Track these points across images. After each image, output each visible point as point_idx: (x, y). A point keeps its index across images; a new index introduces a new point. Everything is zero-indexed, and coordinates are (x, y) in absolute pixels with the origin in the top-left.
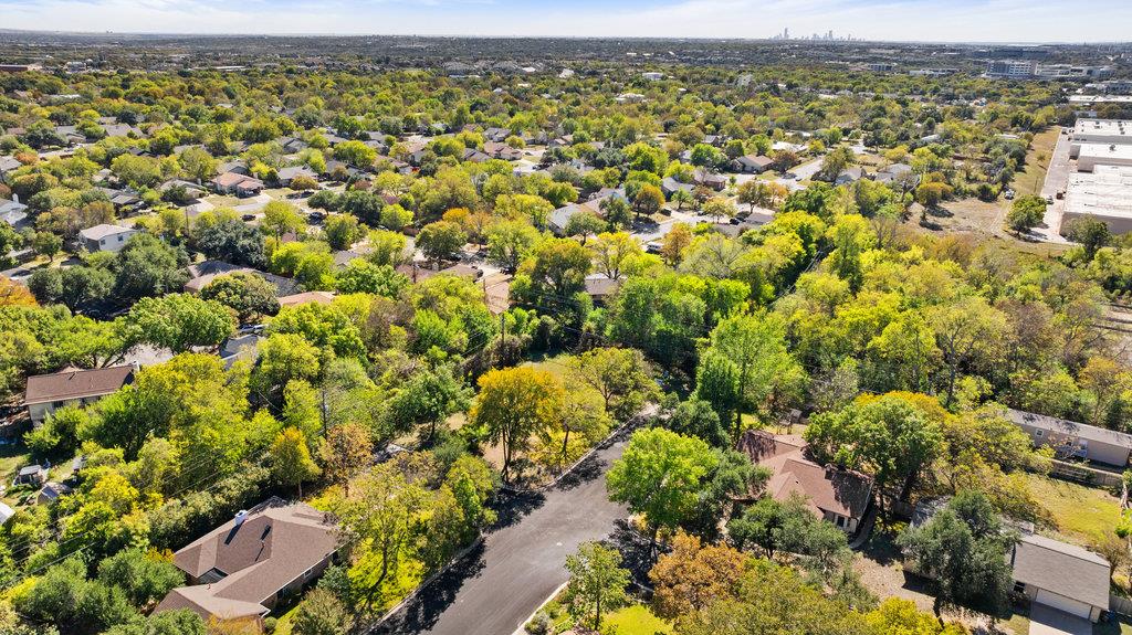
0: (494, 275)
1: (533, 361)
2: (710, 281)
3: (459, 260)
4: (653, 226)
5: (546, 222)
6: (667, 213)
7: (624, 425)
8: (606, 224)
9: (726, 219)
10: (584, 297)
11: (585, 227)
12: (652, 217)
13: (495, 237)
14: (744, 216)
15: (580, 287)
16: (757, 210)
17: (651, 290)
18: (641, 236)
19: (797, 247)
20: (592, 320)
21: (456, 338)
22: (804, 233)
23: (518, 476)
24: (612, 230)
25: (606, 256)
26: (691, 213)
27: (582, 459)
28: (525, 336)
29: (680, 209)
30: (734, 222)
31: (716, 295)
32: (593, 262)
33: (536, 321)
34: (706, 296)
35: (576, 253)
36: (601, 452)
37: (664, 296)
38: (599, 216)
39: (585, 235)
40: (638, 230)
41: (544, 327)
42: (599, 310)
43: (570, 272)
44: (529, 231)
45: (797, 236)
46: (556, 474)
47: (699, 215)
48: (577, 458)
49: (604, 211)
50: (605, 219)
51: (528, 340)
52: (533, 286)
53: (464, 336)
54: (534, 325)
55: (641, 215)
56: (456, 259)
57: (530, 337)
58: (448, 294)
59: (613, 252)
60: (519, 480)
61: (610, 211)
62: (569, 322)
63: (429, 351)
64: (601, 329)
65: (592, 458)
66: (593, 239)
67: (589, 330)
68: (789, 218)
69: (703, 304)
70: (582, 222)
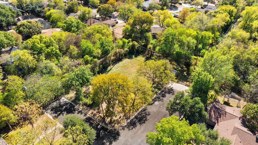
0: (121, 23)
1: (129, 58)
2: (198, 31)
3: (111, 17)
4: (176, 8)
5: (142, 6)
6: (181, 4)
7: (160, 92)
8: (161, 7)
9: (200, 7)
10: (149, 35)
11: (154, 8)
12: (176, 5)
13: (121, 10)
14: (205, 6)
15: (148, 31)
16: (209, 4)
17: (175, 35)
18: (172, 11)
19: (228, 18)
20: (152, 44)
21: (96, 51)
22: (230, 13)
23: (111, 120)
24: (162, 9)
25: (160, 19)
26: (188, 4)
27: (140, 110)
28: (126, 49)
29: (185, 3)
30: (202, 8)
31: (200, 37)
32: (154, 21)
33: (131, 44)
34: (196, 38)
35: (148, 17)
36: (149, 107)
37: (180, 37)
38: (159, 4)
39: (154, 10)
40: (171, 9)
41: (133, 46)
42: (155, 40)
43: (145, 25)
44: (134, 8)
45: (228, 14)
46: (127, 119)
47: (191, 5)
48: (138, 109)
49: (161, 2)
50: (161, 5)
51: (127, 51)
52: (131, 30)
53: (100, 51)
54: (130, 44)
55: (172, 4)
56: (110, 17)
57: (128, 49)
58: (98, 32)
59: (162, 17)
60: (111, 122)
61: (162, 3)
62: (143, 44)
63: (85, 57)
64: (154, 48)
65: (144, 110)
66: (156, 12)
67: (150, 48)
68: (224, 7)
69: (195, 41)
70: (153, 6)
